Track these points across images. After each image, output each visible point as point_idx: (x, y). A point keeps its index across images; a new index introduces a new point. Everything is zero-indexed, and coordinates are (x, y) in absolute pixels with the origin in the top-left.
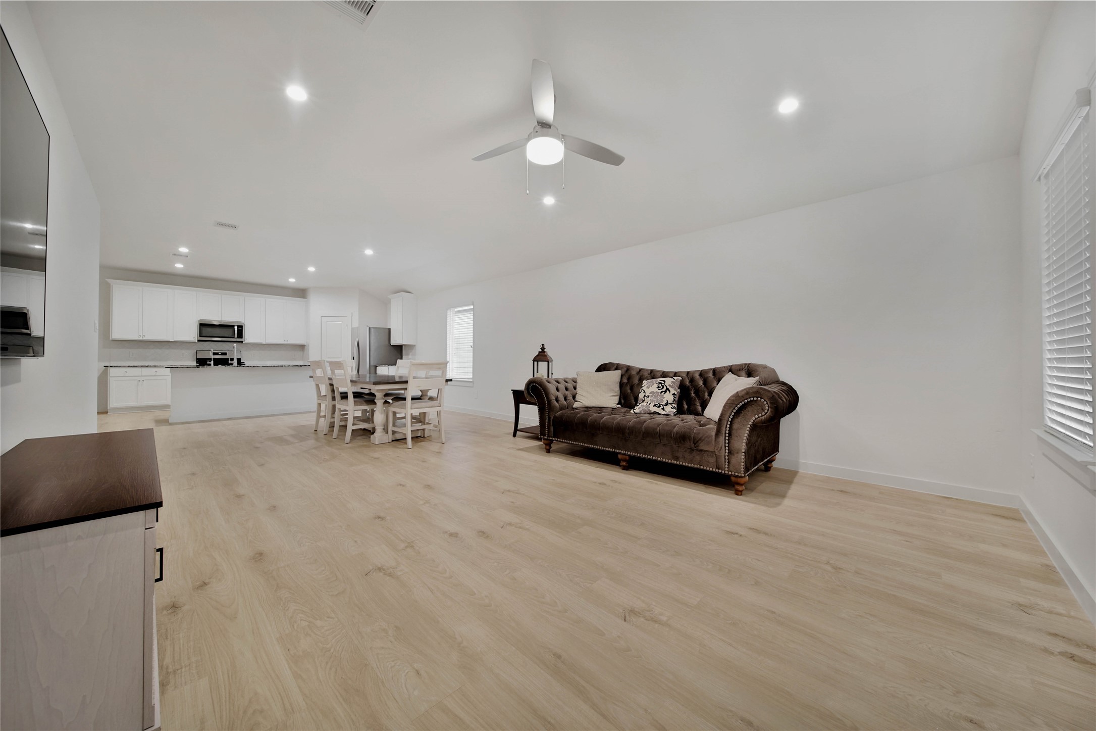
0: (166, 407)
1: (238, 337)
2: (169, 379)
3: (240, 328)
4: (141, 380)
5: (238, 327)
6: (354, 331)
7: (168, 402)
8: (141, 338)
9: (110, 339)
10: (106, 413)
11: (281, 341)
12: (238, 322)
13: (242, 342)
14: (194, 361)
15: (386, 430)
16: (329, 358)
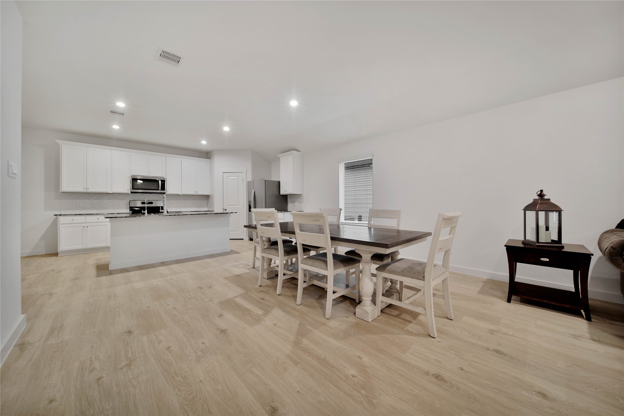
0: (106, 249)
1: (161, 190)
2: (109, 224)
3: (163, 182)
4: (86, 227)
5: (162, 181)
6: (250, 185)
7: (108, 244)
8: (85, 191)
9: (60, 191)
10: (56, 254)
11: (193, 193)
12: (161, 177)
13: (164, 193)
14: (128, 209)
15: (374, 301)
16: (229, 205)
